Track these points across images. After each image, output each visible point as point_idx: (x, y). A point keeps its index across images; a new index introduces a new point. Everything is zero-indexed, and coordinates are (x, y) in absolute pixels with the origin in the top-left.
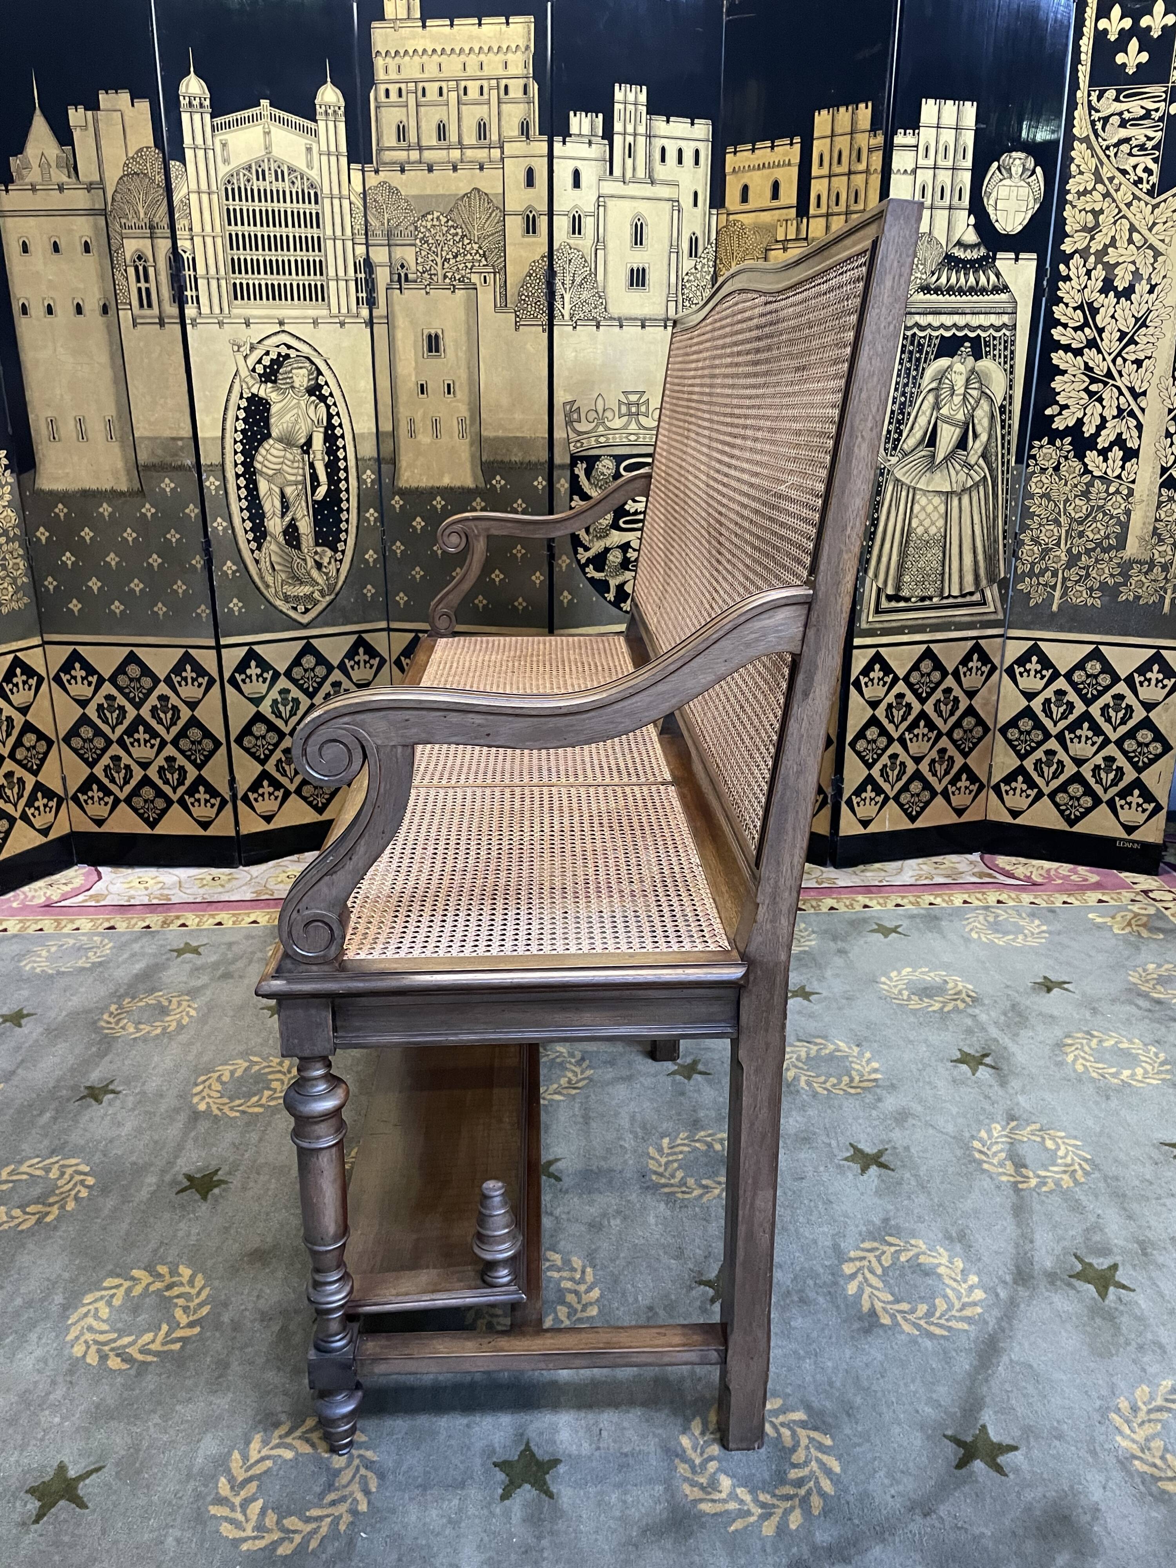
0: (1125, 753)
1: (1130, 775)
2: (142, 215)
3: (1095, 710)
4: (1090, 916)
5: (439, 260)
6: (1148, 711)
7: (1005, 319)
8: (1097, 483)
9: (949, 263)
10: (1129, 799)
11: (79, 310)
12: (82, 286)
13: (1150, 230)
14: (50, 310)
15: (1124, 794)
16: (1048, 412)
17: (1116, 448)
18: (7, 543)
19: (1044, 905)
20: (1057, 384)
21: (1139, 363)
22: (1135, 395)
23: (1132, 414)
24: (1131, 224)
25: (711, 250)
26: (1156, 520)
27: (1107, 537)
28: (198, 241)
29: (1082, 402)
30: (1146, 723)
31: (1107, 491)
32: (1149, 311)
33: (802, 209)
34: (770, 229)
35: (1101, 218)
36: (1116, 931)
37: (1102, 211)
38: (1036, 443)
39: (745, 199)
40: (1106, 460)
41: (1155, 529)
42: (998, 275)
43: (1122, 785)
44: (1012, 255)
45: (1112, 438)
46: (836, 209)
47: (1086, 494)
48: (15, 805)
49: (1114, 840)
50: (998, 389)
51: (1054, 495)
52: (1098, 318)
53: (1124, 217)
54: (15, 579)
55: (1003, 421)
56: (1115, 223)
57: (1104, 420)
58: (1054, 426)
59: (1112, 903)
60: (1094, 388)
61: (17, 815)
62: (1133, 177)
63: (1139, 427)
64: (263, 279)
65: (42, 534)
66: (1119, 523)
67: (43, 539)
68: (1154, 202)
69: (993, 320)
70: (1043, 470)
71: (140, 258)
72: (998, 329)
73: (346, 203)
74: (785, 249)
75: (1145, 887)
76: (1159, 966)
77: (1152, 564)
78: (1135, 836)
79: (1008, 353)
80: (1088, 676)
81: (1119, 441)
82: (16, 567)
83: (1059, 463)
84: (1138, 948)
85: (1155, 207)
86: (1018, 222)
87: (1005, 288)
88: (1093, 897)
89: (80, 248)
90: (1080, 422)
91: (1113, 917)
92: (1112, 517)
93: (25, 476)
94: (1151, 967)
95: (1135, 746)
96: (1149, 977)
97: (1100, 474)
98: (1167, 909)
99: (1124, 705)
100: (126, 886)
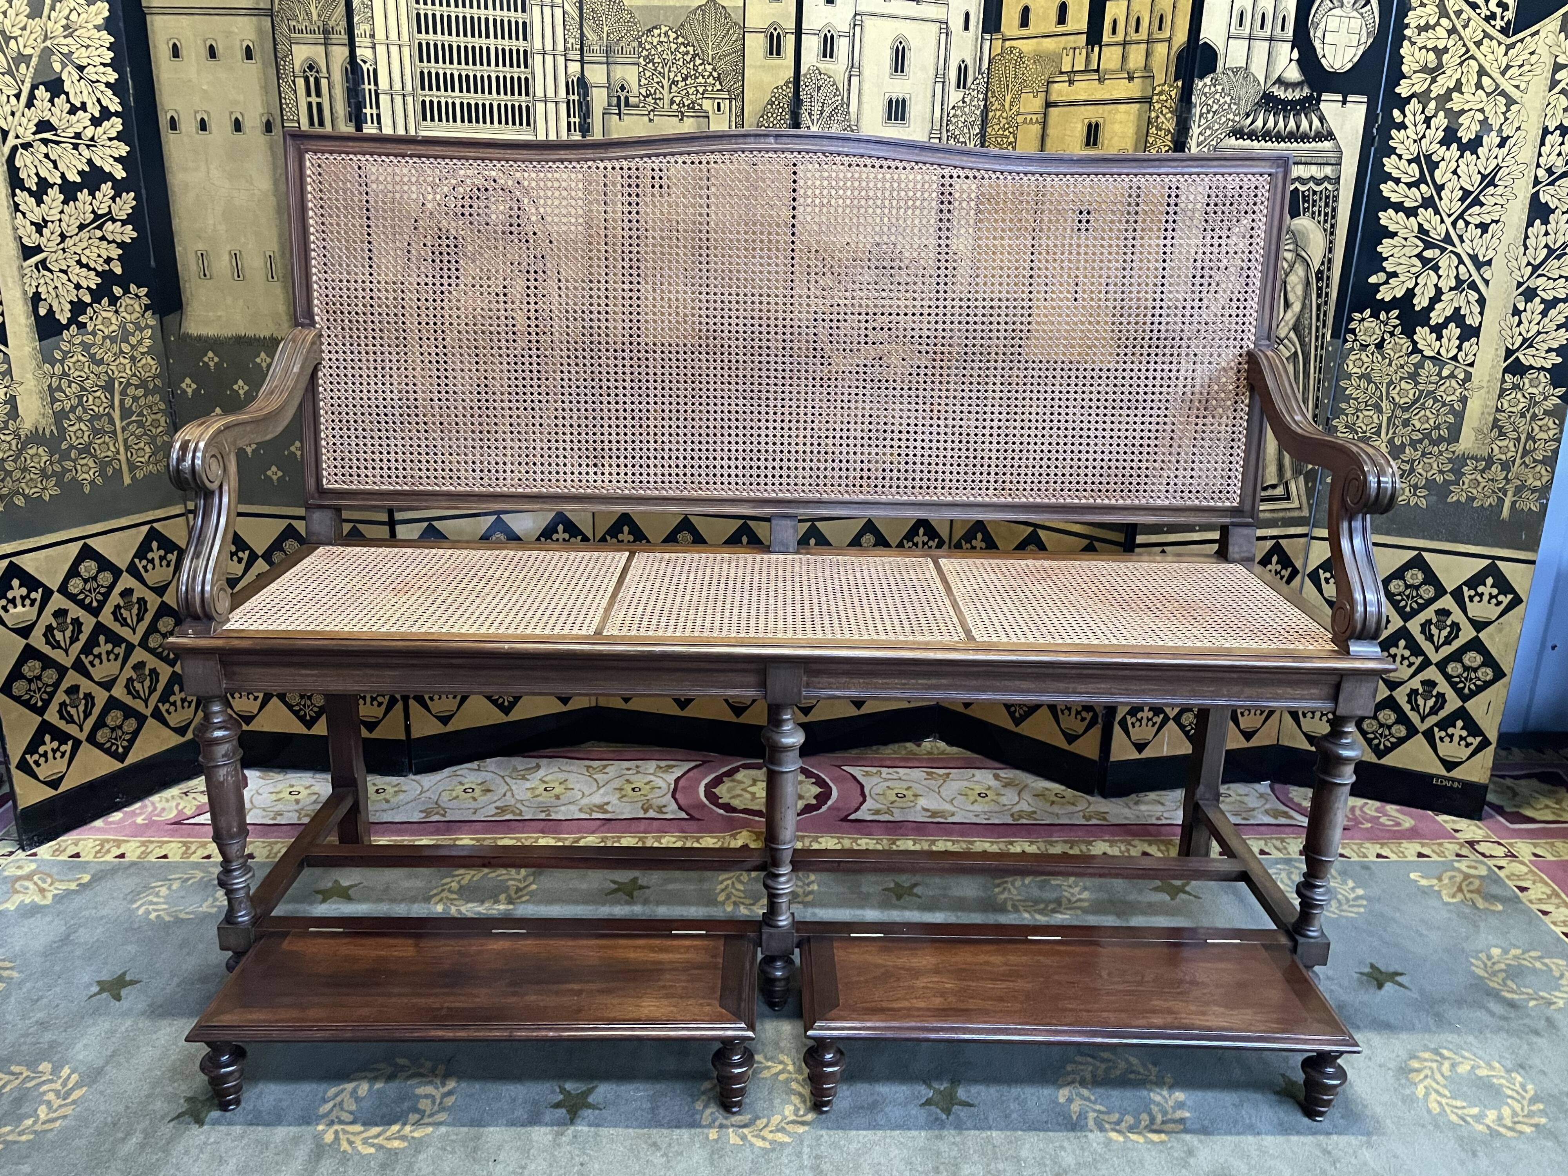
0: (1448, 677)
1: (1453, 703)
2: (315, 17)
3: (1414, 626)
4: (1413, 876)
5: (665, 82)
6: (1478, 631)
7: (1328, 170)
8: (1428, 364)
9: (1267, 104)
10: (1450, 731)
11: (238, 126)
12: (241, 98)
13: (1503, 74)
14: (203, 125)
15: (1446, 724)
16: (1373, 280)
17: (1452, 325)
18: (145, 396)
19: (1355, 858)
20: (1385, 247)
21: (1484, 227)
22: (1479, 265)
23: (1473, 286)
24: (1480, 66)
25: (982, 81)
26: (1497, 410)
27: (1438, 427)
28: (381, 50)
29: (1414, 270)
30: (1475, 645)
31: (1439, 374)
32: (1498, 168)
33: (1094, 35)
34: (1055, 58)
35: (1445, 58)
36: (1446, 899)
37: (1446, 50)
38: (1357, 316)
39: (1024, 22)
40: (1439, 338)
41: (1496, 420)
42: (1322, 119)
43: (1443, 714)
44: (1339, 97)
45: (1448, 312)
46: (1135, 37)
47: (1413, 377)
48: (146, 702)
49: (1432, 776)
50: (1316, 252)
51: (1375, 376)
52: (1438, 173)
53: (1472, 57)
54: (153, 438)
55: (1319, 289)
56: (1461, 64)
57: (1439, 292)
58: (1379, 296)
59: (1435, 858)
60: (1428, 254)
61: (148, 712)
62: (1485, 12)
63: (1482, 302)
64: (457, 97)
65: (188, 386)
66: (1453, 411)
67: (189, 391)
68: (1509, 41)
69: (1314, 171)
70: (1364, 347)
71: (311, 68)
72: (1318, 182)
73: (558, 12)
74: (1071, 82)
75: (1469, 836)
76: (1505, 952)
77: (1490, 461)
78: (1456, 773)
79: (1329, 210)
80: (1407, 586)
81: (1457, 317)
82: (156, 423)
83: (1383, 340)
84: (1476, 926)
85: (1509, 47)
86: (1347, 59)
87: (1330, 136)
88: (1411, 848)
89: (240, 54)
90: (1410, 294)
91: (1440, 879)
92: (1444, 404)
93: (169, 319)
94: (1496, 952)
95: (1460, 670)
96: (1496, 968)
97: (1432, 354)
98: (1500, 868)
99: (1449, 622)
100: (274, 797)
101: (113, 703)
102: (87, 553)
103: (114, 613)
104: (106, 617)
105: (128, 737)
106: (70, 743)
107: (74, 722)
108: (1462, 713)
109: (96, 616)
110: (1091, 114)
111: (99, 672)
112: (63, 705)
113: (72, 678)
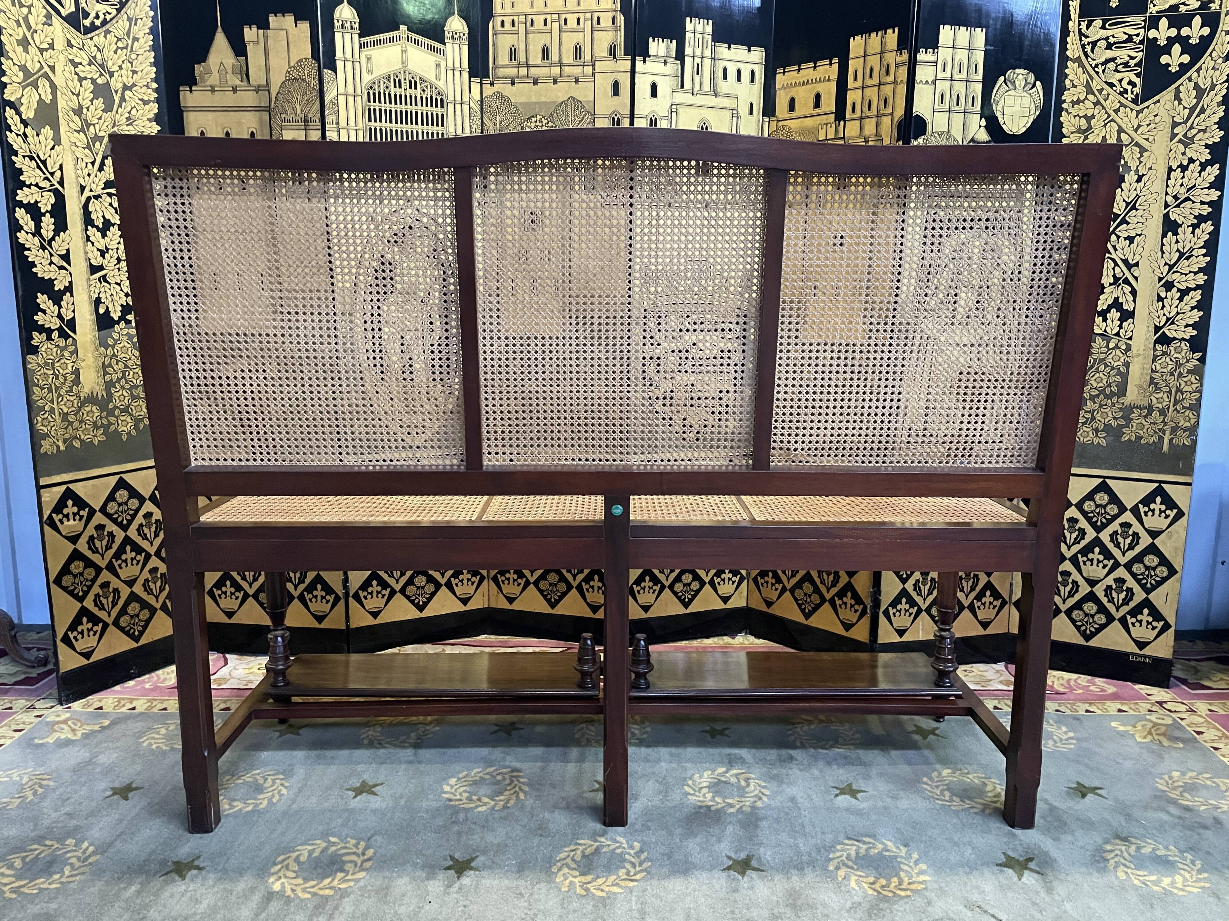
0: (1134, 575)
1: (1140, 595)
2: (299, 111)
3: (1105, 536)
4: (1113, 724)
6: (1154, 539)
8: (1099, 339)
10: (1139, 617)
13: (1136, 131)
15: (1135, 612)
17: (1113, 310)
19: (1068, 712)
21: (1131, 239)
22: (1129, 266)
23: (1127, 282)
24: (1119, 126)
26: (1152, 371)
27: (1109, 386)
28: (343, 133)
30: (1152, 549)
31: (1107, 346)
32: (1138, 197)
33: (840, 115)
34: (814, 131)
35: (1093, 122)
36: (1139, 740)
37: (1093, 117)
39: (792, 108)
40: (1105, 320)
41: (1152, 379)
43: (1132, 604)
45: (1110, 301)
46: (868, 114)
48: (157, 597)
49: (1128, 654)
53: (1113, 120)
56: (1105, 125)
57: (1102, 286)
59: (1131, 712)
61: (158, 606)
62: (1119, 89)
63: (1134, 292)
66: (1119, 373)
68: (1138, 108)
73: (466, 108)
75: (1159, 699)
76: (1183, 774)
77: (1150, 409)
78: (1146, 651)
80: (1097, 506)
81: (1116, 304)
84: (1162, 757)
85: (1139, 112)
86: (1022, 125)
88: (1113, 707)
91: (1134, 727)
92: (1113, 368)
94: (1176, 774)
95: (1143, 570)
96: (1175, 784)
97: (1100, 332)
98: (1182, 719)
99: (1131, 532)
100: (247, 671)
101: (133, 597)
102: (122, 484)
103: (138, 530)
104: (132, 532)
105: (142, 623)
106: (101, 625)
107: (104, 609)
108: (1146, 603)
109: (125, 531)
111: (126, 573)
112: (97, 596)
113: (106, 576)
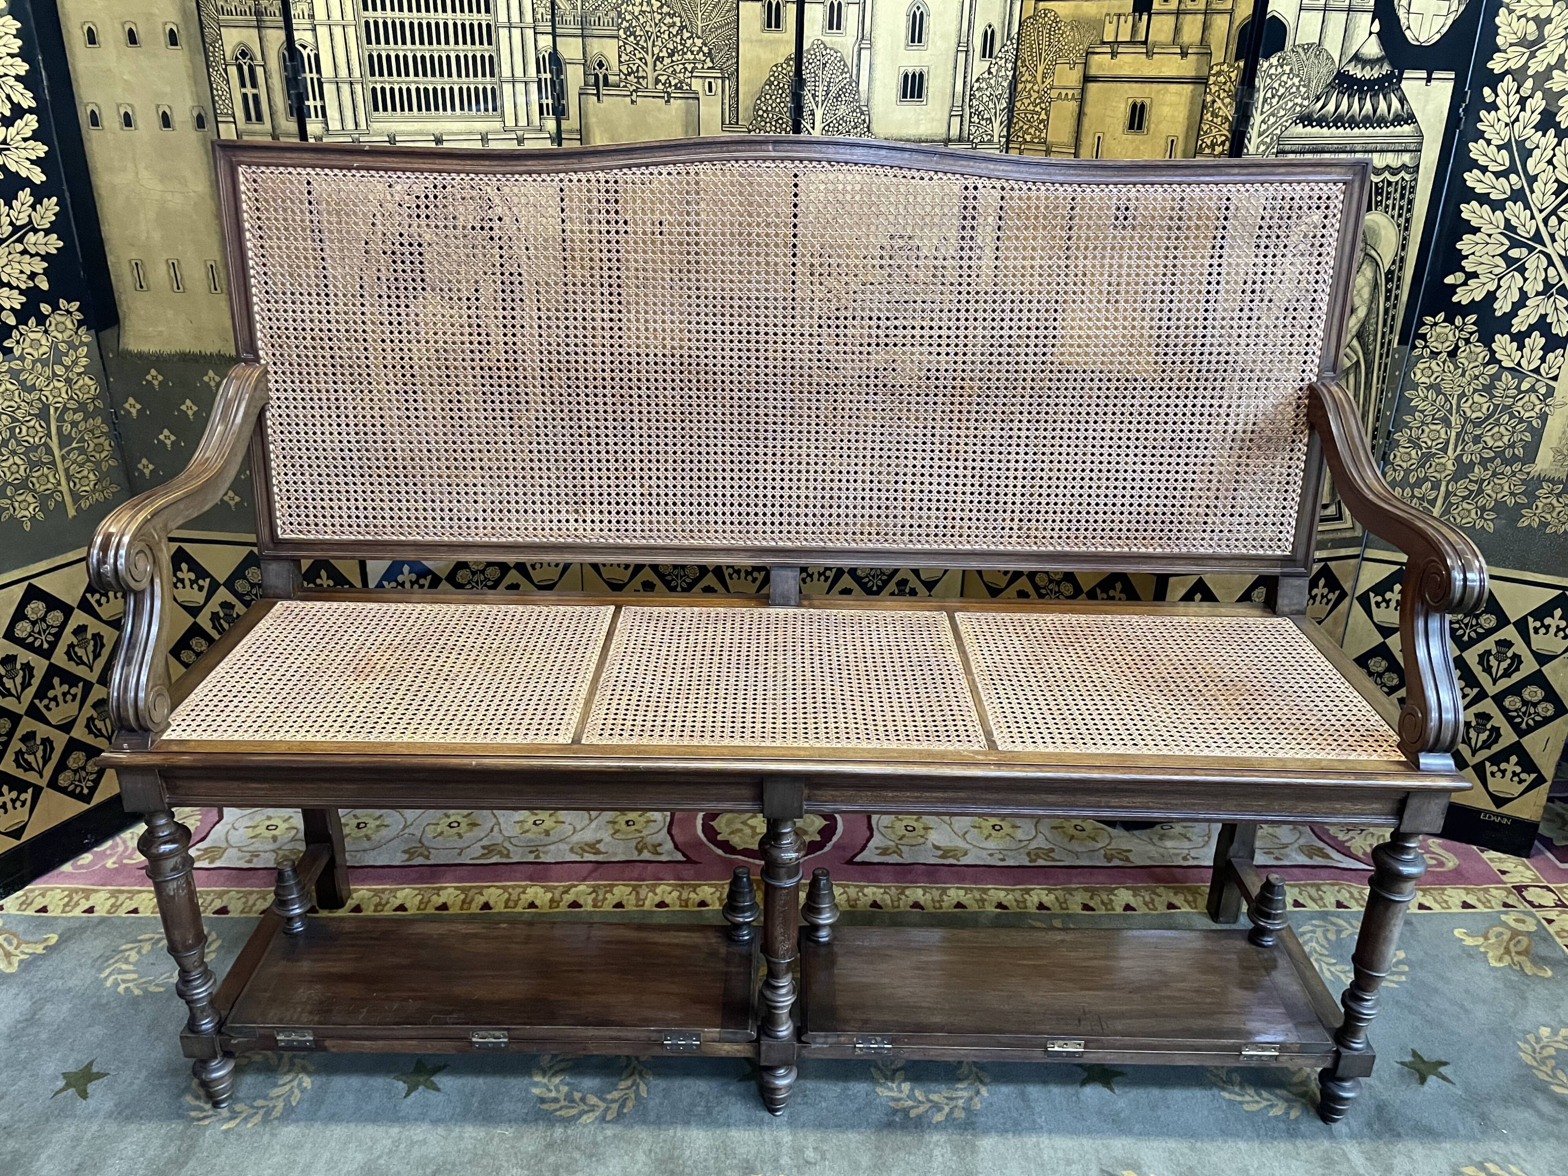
0: (1504, 711)
1: (1508, 737)
3: (1471, 656)
4: (1457, 933)
5: (649, 59)
6: (1541, 664)
7: (1406, 158)
8: (1506, 376)
9: (1341, 85)
10: (1503, 766)
11: (166, 121)
12: (168, 89)
14: (128, 121)
15: (1498, 759)
16: (1449, 280)
17: (1536, 334)
18: (85, 420)
20: (1465, 244)
25: (1011, 47)
27: (1512, 446)
28: (322, 31)
29: (1497, 271)
30: (1538, 679)
31: (1518, 388)
34: (1097, 25)
35: (1549, 28)
36: (1494, 963)
37: (1550, 19)
38: (1429, 319)
40: (1521, 348)
42: (1403, 100)
43: (1496, 748)
44: (1424, 74)
45: (1533, 320)
46: (1190, 6)
47: (1489, 389)
48: (110, 738)
49: (1479, 811)
50: (1387, 253)
51: (1446, 387)
52: (1530, 163)
54: (98, 464)
55: (1388, 291)
57: (1524, 295)
58: (1455, 299)
59: (1481, 908)
60: (1514, 253)
64: (413, 82)
65: (132, 407)
66: (1530, 428)
67: (134, 412)
69: (1391, 159)
70: (1434, 355)
71: (244, 54)
72: (1394, 171)
74: (1114, 54)
75: (1517, 879)
76: (1555, 1032)
78: (1506, 810)
79: (1404, 203)
80: (1467, 615)
81: (1542, 325)
82: (99, 448)
83: (1457, 347)
84: (1524, 998)
86: (1435, 29)
87: (1411, 118)
88: (1455, 895)
89: (163, 39)
90: (1491, 297)
91: (1486, 938)
92: (1521, 420)
93: (107, 334)
94: (1545, 1032)
95: (1519, 705)
96: (1545, 1053)
97: (1511, 365)
98: (1550, 921)
99: (1510, 654)
100: (250, 832)
101: (73, 745)
102: (33, 593)
103: (68, 653)
104: (59, 658)
105: (93, 777)
106: (30, 790)
107: (33, 769)
108: (1517, 749)
109: (49, 658)
110: (1137, 92)
111: (55, 715)
112: (19, 753)
113: (27, 725)
